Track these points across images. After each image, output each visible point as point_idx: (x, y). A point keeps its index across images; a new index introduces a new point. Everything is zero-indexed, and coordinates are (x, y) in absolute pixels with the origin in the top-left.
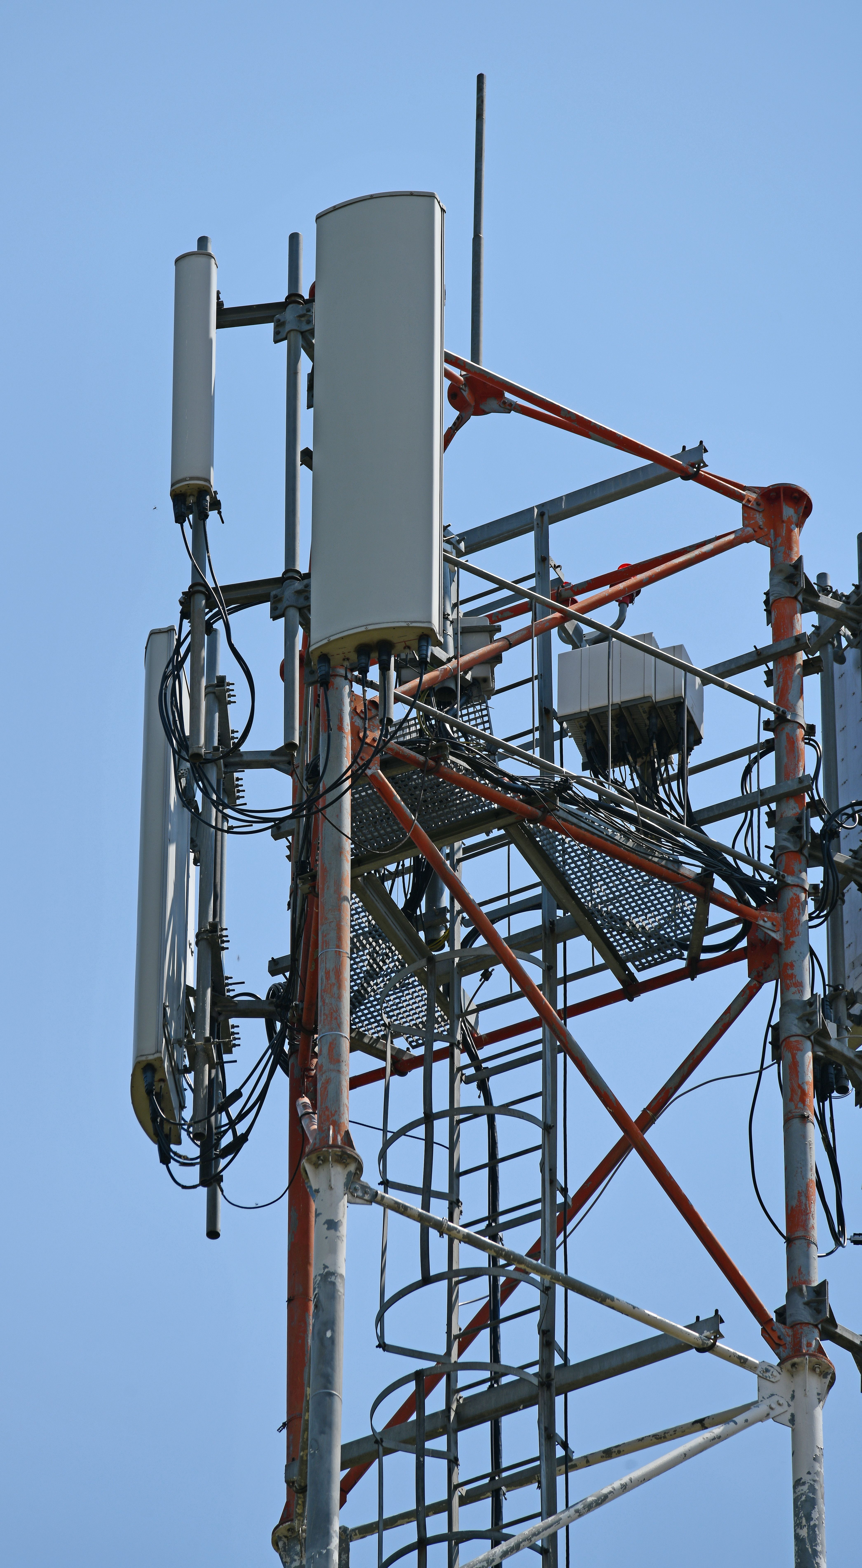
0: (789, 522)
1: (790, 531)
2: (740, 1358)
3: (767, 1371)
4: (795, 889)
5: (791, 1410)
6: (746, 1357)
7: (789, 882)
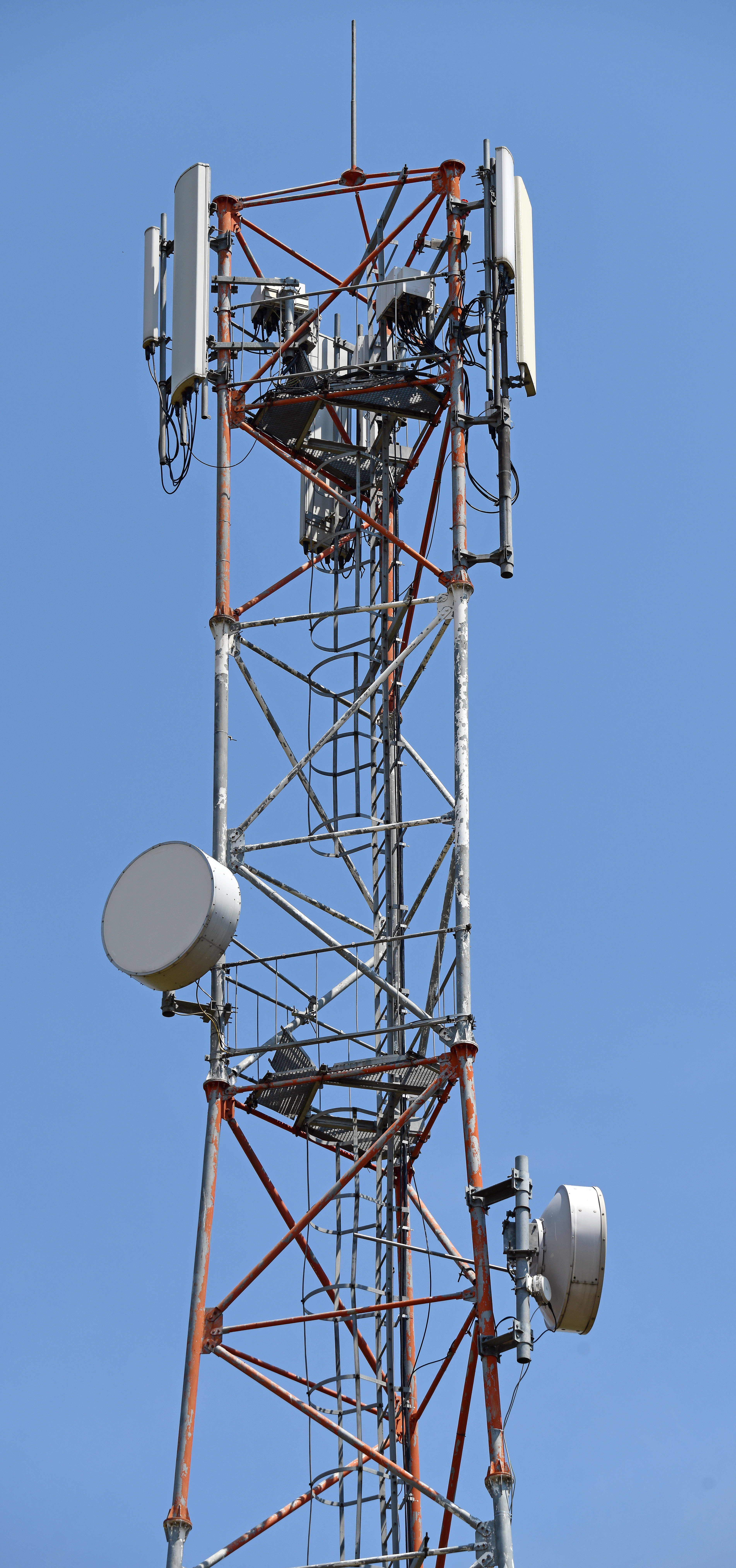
0: (451, 177)
1: (451, 181)
2: (424, 600)
3: (440, 598)
4: (452, 357)
5: (452, 610)
6: (428, 598)
7: (450, 355)
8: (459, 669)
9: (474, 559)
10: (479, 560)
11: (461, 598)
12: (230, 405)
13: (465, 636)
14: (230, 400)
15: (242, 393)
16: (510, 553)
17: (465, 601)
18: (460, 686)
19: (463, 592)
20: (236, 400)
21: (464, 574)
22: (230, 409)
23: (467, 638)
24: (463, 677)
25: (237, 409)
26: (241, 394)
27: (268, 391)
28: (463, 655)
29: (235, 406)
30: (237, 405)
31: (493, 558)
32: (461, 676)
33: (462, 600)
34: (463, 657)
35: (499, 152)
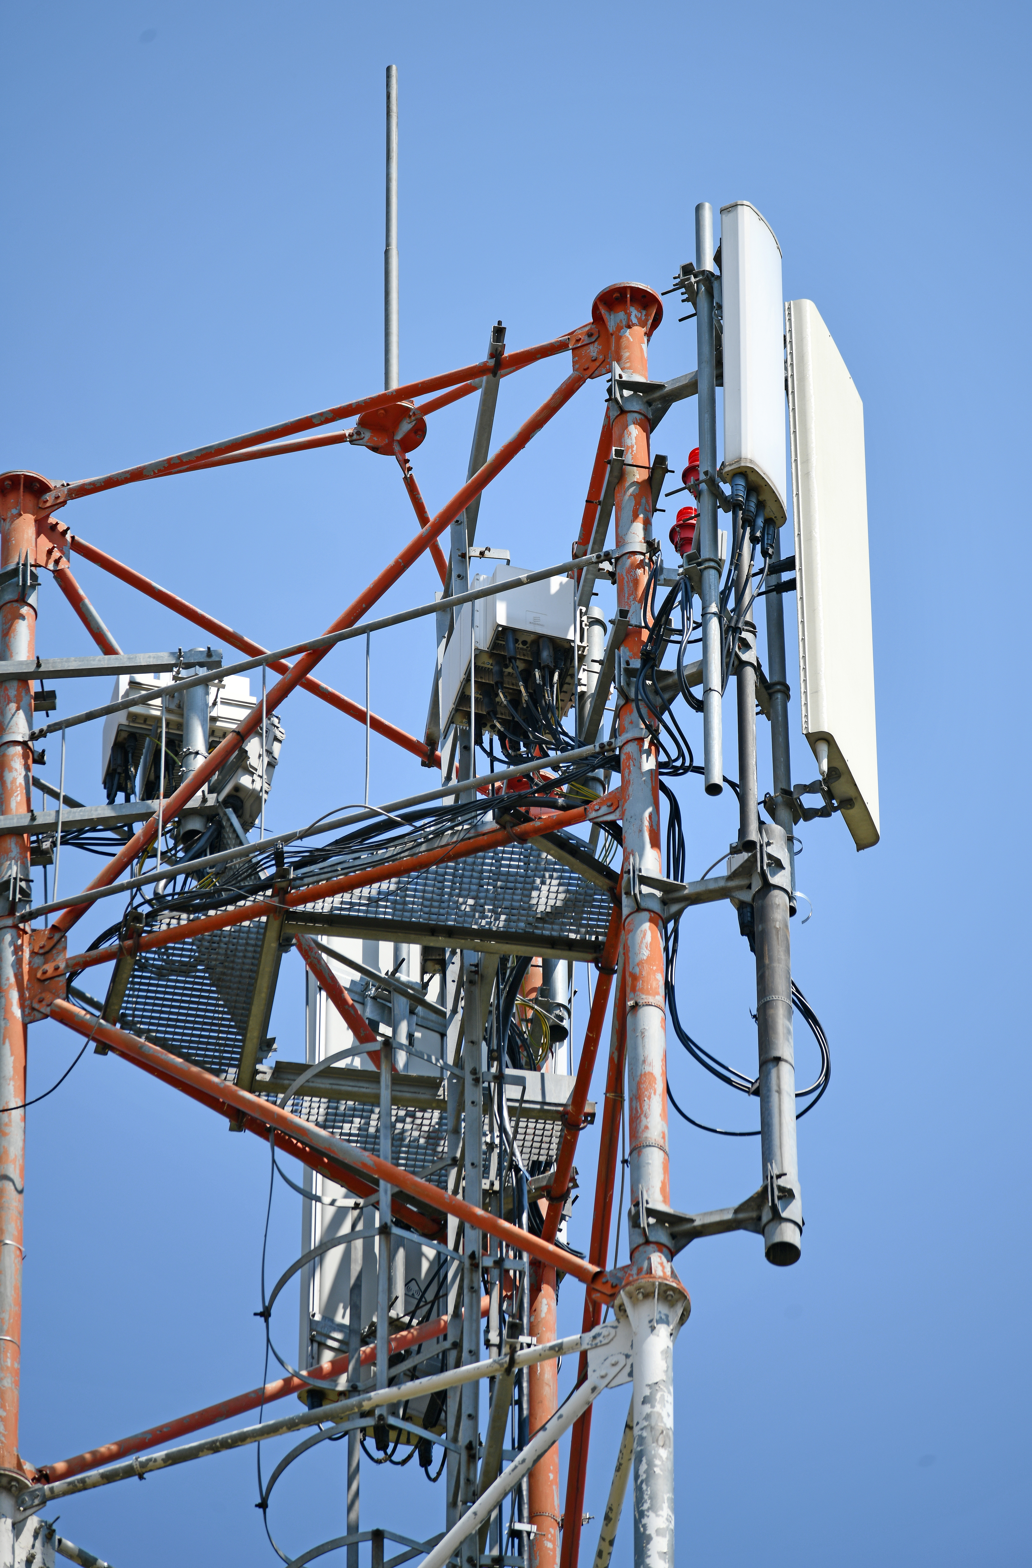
1: (621, 339)
5: (630, 1360)
8: (646, 1497)
9: (688, 1226)
10: (704, 1226)
11: (651, 1321)
12: (26, 968)
13: (664, 1414)
14: (27, 955)
15: (60, 931)
16: (787, 1195)
17: (663, 1331)
18: (649, 1539)
19: (656, 1308)
20: (41, 951)
21: (662, 1264)
22: (26, 978)
23: (668, 1421)
24: (657, 1516)
25: (45, 973)
26: (57, 936)
27: (126, 916)
28: (657, 1462)
29: (38, 968)
30: (45, 963)
31: (741, 1216)
32: (651, 1514)
33: (653, 1328)
34: (656, 1466)
35: (731, 215)
